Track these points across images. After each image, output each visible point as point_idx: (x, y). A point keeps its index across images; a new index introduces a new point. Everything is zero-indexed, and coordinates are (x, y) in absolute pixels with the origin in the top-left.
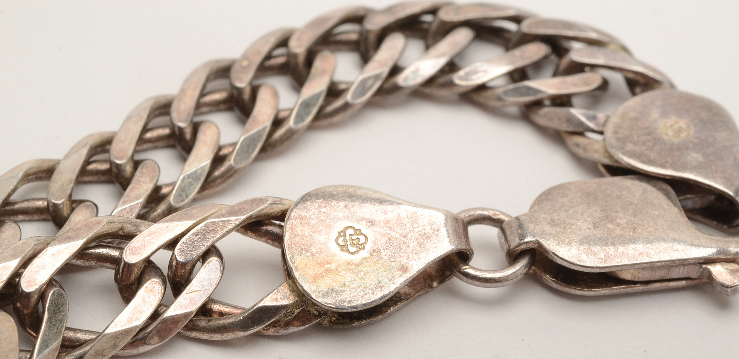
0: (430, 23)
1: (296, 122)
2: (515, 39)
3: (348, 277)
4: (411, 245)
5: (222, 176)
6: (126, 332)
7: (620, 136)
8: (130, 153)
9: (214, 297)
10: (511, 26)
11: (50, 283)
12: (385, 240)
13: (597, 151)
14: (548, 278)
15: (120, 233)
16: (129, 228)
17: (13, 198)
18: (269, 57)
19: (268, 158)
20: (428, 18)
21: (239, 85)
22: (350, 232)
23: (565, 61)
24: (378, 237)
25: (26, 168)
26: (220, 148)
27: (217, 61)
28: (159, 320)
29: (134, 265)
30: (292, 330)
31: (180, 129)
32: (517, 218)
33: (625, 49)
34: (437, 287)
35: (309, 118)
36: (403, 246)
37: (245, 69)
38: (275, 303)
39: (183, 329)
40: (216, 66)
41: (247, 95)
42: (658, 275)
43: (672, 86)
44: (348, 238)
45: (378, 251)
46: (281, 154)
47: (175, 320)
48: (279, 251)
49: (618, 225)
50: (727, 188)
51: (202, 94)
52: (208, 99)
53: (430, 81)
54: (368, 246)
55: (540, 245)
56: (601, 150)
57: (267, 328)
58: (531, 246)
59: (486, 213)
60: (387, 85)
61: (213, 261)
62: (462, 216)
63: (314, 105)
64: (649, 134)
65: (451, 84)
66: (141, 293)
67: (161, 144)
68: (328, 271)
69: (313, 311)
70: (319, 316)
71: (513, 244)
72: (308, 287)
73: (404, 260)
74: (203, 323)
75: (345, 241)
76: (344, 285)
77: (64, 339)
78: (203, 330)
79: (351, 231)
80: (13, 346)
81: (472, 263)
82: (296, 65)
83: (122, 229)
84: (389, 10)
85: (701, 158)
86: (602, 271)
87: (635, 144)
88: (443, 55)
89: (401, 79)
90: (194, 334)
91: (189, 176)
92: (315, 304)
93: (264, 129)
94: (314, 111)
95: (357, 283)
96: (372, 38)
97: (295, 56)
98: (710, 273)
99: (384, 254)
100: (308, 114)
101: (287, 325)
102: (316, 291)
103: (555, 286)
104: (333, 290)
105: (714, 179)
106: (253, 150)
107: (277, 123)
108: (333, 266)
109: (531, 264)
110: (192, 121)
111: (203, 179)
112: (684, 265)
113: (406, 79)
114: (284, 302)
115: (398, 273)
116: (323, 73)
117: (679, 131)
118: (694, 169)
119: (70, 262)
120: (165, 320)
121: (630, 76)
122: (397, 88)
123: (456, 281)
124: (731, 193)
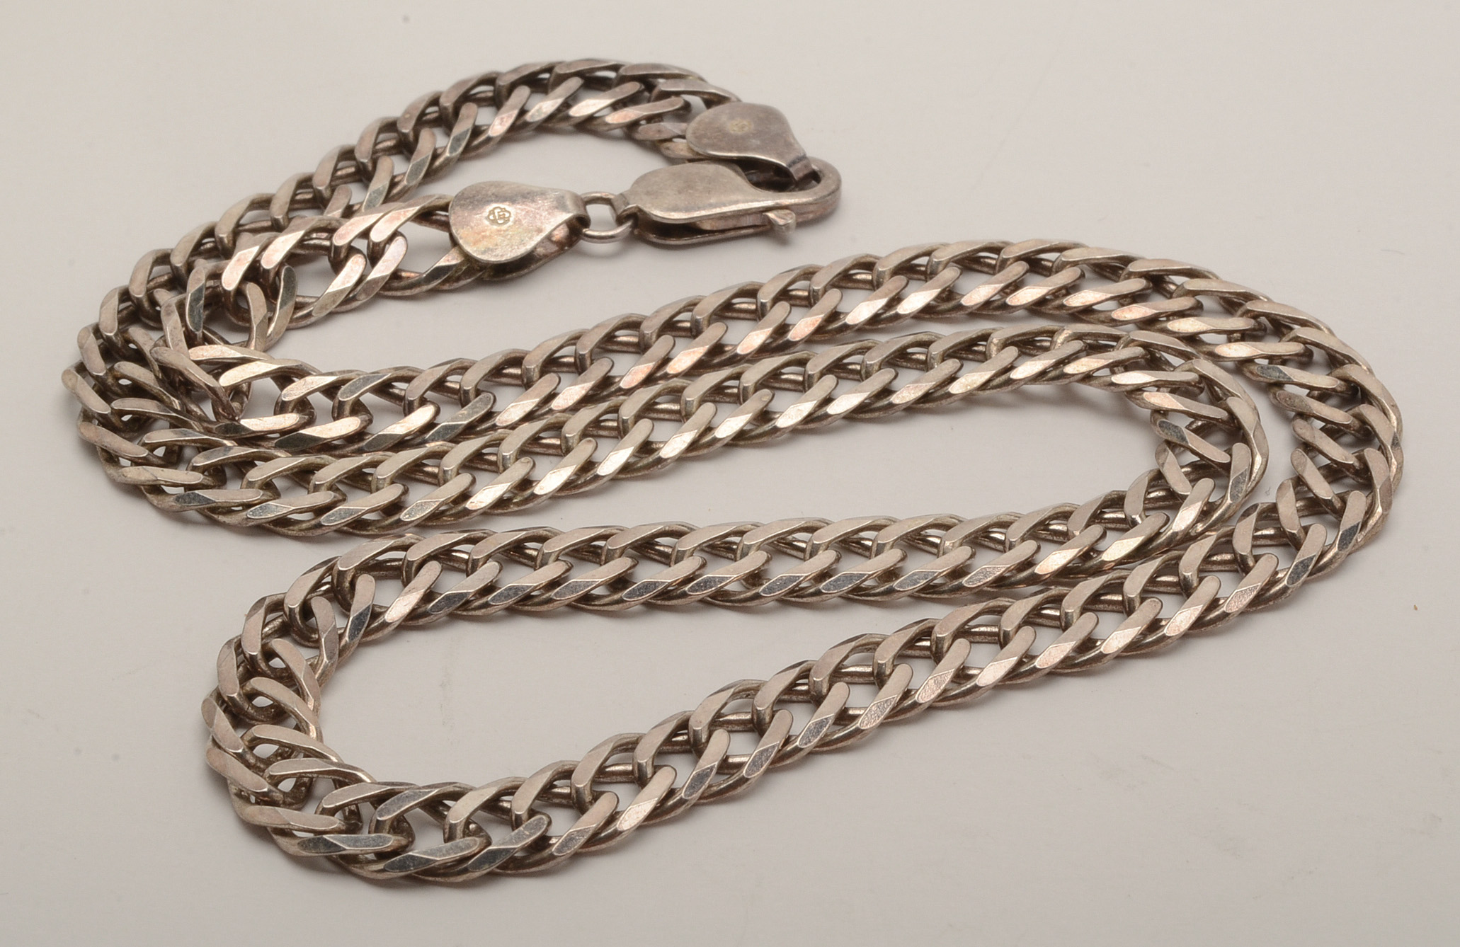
0: (548, 79)
1: (451, 152)
2: (615, 82)
3: (499, 239)
4: (544, 214)
5: (398, 193)
6: (341, 291)
7: (698, 135)
8: (328, 181)
9: (400, 267)
10: (612, 75)
11: (281, 264)
12: (524, 213)
13: (682, 150)
14: (653, 237)
15: (329, 227)
16: (334, 224)
17: (242, 222)
18: (423, 114)
19: (432, 181)
20: (546, 76)
21: (405, 131)
22: (496, 211)
23: (656, 92)
24: (519, 211)
25: (252, 198)
26: (394, 177)
27: (386, 118)
28: (365, 282)
29: (341, 247)
30: (462, 283)
31: (362, 163)
32: (621, 194)
33: (701, 79)
34: (567, 250)
35: (461, 149)
36: (538, 216)
37: (407, 120)
38: (447, 263)
39: (381, 290)
40: (385, 121)
41: (411, 137)
42: (731, 224)
43: (739, 100)
44: (496, 214)
45: (520, 220)
46: (440, 179)
47: (375, 281)
48: (447, 234)
49: (697, 190)
50: (779, 160)
51: (376, 144)
52: (381, 146)
53: (551, 117)
54: (511, 219)
55: (640, 210)
56: (685, 148)
57: (444, 283)
58: (633, 210)
59: (598, 195)
60: (519, 123)
61: (399, 240)
62: (583, 197)
63: (464, 139)
64: (720, 131)
65: (568, 118)
66: (349, 264)
67: (349, 180)
68: (484, 237)
69: (476, 267)
70: (480, 271)
71: (620, 211)
72: (470, 250)
73: (539, 224)
74: (396, 284)
75: (494, 216)
76: (497, 245)
77: (296, 303)
78: (397, 289)
79: (499, 210)
80: (261, 304)
81: (591, 227)
82: (447, 115)
83: (330, 224)
84: (515, 70)
85: (759, 142)
86: (686, 222)
87: (709, 139)
88: (559, 97)
89: (528, 117)
90: (390, 293)
91: (374, 192)
92: (477, 261)
93: (427, 157)
94: (464, 144)
95: (506, 243)
96: (504, 92)
97: (446, 108)
98: (768, 217)
99: (524, 222)
100: (459, 146)
101: (458, 279)
102: (476, 251)
103: (655, 240)
104: (489, 249)
105: (768, 154)
106: (420, 173)
107: (435, 156)
108: (488, 233)
109: (634, 226)
110: (372, 158)
111: (384, 194)
112: (749, 214)
113: (532, 116)
114: (454, 262)
115: (535, 233)
116: (468, 117)
117: (743, 127)
118: (755, 150)
119: (293, 251)
120: (368, 282)
121: (705, 96)
122: (526, 124)
123: (584, 244)
124: (784, 165)
